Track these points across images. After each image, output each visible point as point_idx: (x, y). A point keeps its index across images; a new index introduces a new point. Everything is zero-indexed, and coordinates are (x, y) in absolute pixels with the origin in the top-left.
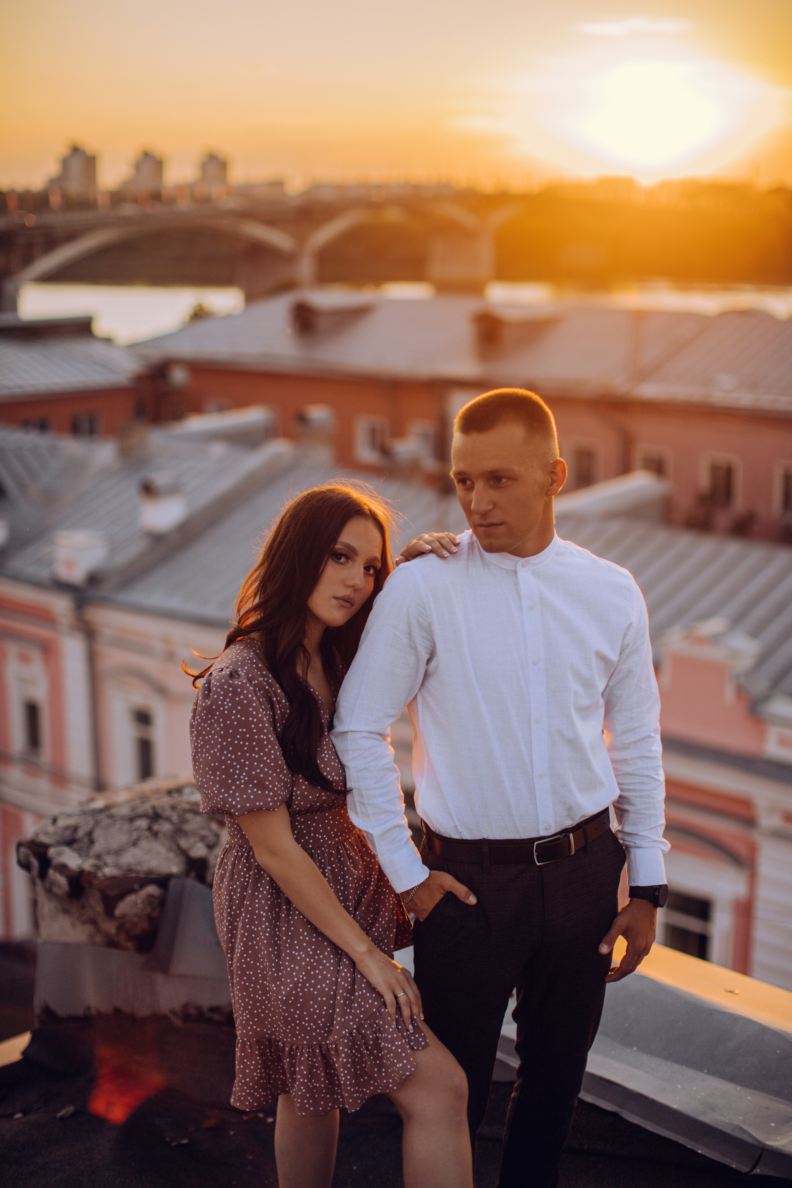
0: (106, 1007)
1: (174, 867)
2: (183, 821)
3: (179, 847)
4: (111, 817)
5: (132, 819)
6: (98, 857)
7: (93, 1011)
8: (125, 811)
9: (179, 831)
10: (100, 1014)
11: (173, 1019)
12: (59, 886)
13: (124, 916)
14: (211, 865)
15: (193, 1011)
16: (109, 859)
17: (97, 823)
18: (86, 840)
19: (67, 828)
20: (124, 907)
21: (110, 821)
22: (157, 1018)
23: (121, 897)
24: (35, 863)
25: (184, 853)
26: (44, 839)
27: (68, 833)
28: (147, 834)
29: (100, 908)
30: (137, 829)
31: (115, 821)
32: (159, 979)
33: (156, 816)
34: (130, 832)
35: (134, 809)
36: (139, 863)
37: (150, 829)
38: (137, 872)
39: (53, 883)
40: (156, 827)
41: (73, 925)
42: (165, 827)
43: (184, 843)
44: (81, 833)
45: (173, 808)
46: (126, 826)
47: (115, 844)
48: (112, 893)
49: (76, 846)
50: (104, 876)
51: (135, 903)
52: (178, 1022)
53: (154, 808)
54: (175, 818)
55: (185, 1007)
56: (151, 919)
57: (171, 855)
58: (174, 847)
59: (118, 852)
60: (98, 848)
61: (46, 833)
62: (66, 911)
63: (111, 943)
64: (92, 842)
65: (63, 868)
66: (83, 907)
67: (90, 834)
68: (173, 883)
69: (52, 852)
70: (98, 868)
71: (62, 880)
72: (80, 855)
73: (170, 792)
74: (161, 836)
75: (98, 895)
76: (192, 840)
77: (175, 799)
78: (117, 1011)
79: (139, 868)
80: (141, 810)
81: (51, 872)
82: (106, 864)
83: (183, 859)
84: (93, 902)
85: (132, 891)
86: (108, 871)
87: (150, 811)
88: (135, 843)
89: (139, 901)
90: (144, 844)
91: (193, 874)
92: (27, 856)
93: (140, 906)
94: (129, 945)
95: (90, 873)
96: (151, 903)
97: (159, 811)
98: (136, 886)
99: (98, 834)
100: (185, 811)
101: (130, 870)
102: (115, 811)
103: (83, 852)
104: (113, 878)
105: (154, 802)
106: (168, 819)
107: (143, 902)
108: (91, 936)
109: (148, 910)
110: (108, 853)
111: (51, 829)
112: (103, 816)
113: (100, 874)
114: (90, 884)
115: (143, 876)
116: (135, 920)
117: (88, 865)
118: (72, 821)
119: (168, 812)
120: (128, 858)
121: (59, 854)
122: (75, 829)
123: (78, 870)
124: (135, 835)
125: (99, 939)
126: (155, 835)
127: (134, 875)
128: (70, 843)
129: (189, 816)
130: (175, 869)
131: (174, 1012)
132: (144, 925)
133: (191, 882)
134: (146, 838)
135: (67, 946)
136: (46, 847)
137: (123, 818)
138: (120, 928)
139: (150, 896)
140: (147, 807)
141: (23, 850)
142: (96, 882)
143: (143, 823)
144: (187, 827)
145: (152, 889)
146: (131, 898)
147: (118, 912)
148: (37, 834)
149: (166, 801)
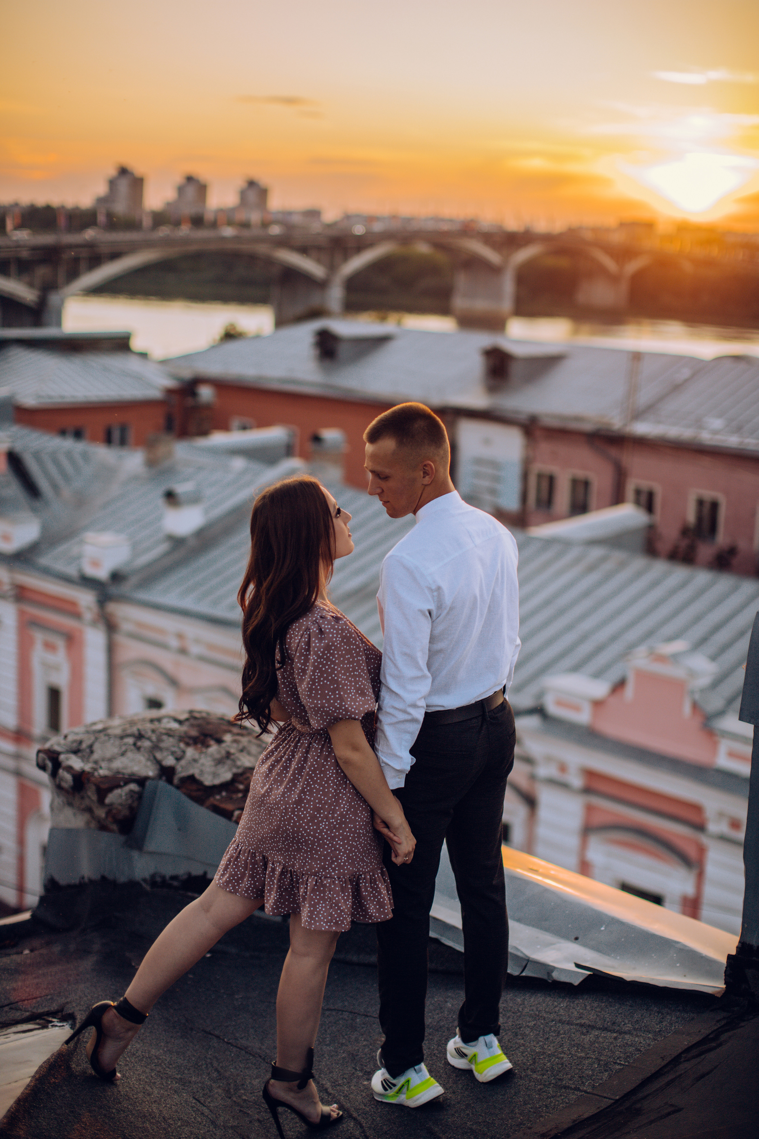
0: (96, 876)
1: (151, 772)
2: (160, 740)
3: (155, 758)
4: (108, 735)
5: (122, 738)
6: (96, 762)
7: (86, 880)
8: (118, 731)
9: (156, 747)
10: (91, 881)
11: (144, 885)
12: (66, 782)
13: (111, 805)
14: (177, 772)
15: (158, 879)
16: (104, 764)
17: (96, 739)
18: (88, 750)
19: (74, 741)
20: (111, 798)
21: (106, 738)
22: (133, 885)
23: (111, 789)
24: (49, 764)
25: (158, 762)
26: (57, 748)
27: (75, 745)
28: (133, 748)
29: (94, 798)
30: (125, 744)
31: (110, 738)
32: (135, 854)
33: (140, 736)
34: (120, 747)
35: (124, 730)
36: (125, 768)
37: (135, 744)
38: (123, 774)
39: (62, 779)
40: (139, 744)
41: (75, 815)
42: (147, 744)
43: (159, 755)
44: (84, 746)
45: (153, 731)
46: (118, 742)
47: (108, 754)
48: (104, 786)
49: (80, 754)
50: (99, 775)
51: (120, 796)
52: (148, 888)
53: (139, 730)
54: (154, 738)
55: (153, 876)
56: (131, 808)
57: (149, 763)
58: (152, 758)
59: (110, 760)
60: (96, 756)
61: (59, 744)
62: (70, 804)
63: (103, 827)
64: (92, 752)
65: (69, 769)
66: (82, 798)
67: (91, 747)
68: (148, 783)
69: (62, 757)
70: (95, 769)
71: (68, 777)
72: (83, 761)
73: (152, 721)
74: (142, 749)
75: (93, 788)
76: (165, 753)
77: (156, 725)
78: (103, 878)
79: (125, 771)
80: (129, 732)
81: (61, 771)
82: (101, 767)
83: (158, 767)
84: (89, 793)
85: (118, 786)
86: (102, 772)
87: (136, 733)
88: (123, 754)
89: (123, 794)
90: (129, 754)
91: (164, 778)
92: (44, 760)
93: (124, 798)
94: (114, 827)
95: (89, 773)
96: (132, 797)
97: (143, 733)
98: (122, 783)
99: (97, 747)
100: (162, 734)
101: (118, 772)
102: (110, 731)
103: (85, 759)
104: (106, 777)
105: (140, 727)
106: (149, 739)
107: (126, 795)
108: (88, 823)
109: (129, 802)
110: (103, 760)
111: (62, 741)
112: (102, 735)
113: (96, 774)
114: (89, 780)
115: (127, 777)
116: (120, 807)
117: (88, 767)
118: (78, 738)
119: (149, 734)
120: (117, 764)
121: (67, 759)
122: (81, 742)
123: (81, 771)
124: (124, 748)
125: (93, 825)
126: (139, 749)
127: (121, 776)
128: (76, 752)
129: (165, 737)
130: (151, 774)
131: (145, 880)
132: (125, 812)
133: (162, 784)
134: (131, 751)
135: (69, 831)
136: (58, 753)
137: (116, 736)
138: (108, 813)
139: (131, 791)
140: (134, 730)
141: (41, 755)
142: (93, 779)
143: (130, 740)
144: (162, 745)
145: (133, 786)
146: (118, 792)
147: (108, 801)
148: (52, 745)
149: (149, 726)
